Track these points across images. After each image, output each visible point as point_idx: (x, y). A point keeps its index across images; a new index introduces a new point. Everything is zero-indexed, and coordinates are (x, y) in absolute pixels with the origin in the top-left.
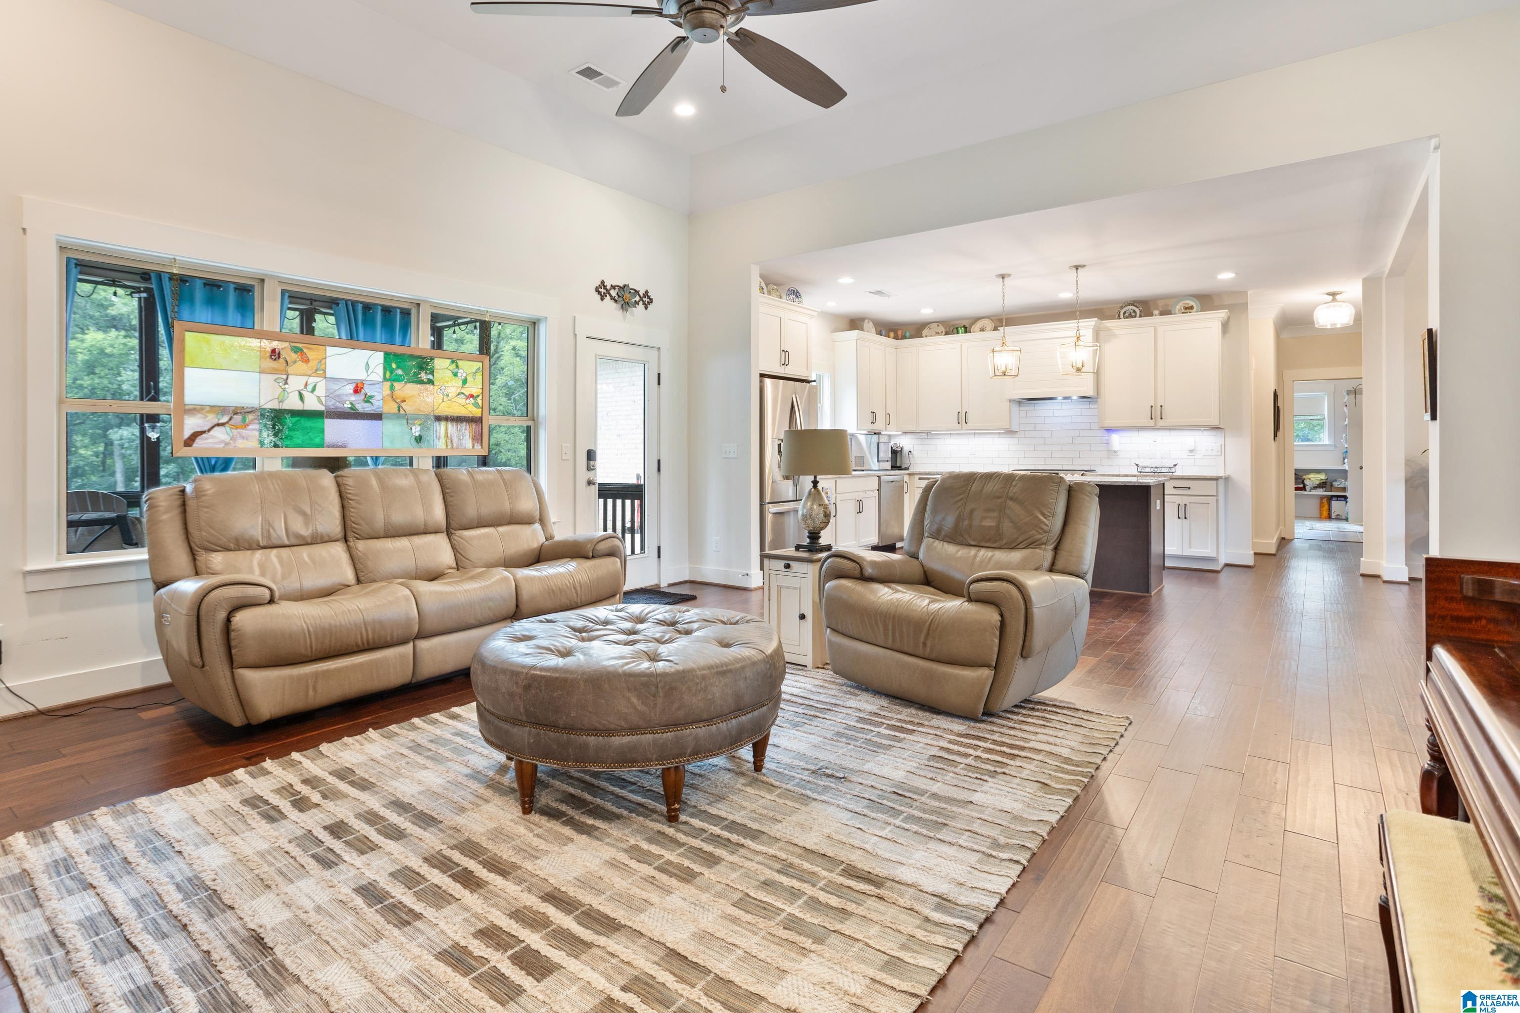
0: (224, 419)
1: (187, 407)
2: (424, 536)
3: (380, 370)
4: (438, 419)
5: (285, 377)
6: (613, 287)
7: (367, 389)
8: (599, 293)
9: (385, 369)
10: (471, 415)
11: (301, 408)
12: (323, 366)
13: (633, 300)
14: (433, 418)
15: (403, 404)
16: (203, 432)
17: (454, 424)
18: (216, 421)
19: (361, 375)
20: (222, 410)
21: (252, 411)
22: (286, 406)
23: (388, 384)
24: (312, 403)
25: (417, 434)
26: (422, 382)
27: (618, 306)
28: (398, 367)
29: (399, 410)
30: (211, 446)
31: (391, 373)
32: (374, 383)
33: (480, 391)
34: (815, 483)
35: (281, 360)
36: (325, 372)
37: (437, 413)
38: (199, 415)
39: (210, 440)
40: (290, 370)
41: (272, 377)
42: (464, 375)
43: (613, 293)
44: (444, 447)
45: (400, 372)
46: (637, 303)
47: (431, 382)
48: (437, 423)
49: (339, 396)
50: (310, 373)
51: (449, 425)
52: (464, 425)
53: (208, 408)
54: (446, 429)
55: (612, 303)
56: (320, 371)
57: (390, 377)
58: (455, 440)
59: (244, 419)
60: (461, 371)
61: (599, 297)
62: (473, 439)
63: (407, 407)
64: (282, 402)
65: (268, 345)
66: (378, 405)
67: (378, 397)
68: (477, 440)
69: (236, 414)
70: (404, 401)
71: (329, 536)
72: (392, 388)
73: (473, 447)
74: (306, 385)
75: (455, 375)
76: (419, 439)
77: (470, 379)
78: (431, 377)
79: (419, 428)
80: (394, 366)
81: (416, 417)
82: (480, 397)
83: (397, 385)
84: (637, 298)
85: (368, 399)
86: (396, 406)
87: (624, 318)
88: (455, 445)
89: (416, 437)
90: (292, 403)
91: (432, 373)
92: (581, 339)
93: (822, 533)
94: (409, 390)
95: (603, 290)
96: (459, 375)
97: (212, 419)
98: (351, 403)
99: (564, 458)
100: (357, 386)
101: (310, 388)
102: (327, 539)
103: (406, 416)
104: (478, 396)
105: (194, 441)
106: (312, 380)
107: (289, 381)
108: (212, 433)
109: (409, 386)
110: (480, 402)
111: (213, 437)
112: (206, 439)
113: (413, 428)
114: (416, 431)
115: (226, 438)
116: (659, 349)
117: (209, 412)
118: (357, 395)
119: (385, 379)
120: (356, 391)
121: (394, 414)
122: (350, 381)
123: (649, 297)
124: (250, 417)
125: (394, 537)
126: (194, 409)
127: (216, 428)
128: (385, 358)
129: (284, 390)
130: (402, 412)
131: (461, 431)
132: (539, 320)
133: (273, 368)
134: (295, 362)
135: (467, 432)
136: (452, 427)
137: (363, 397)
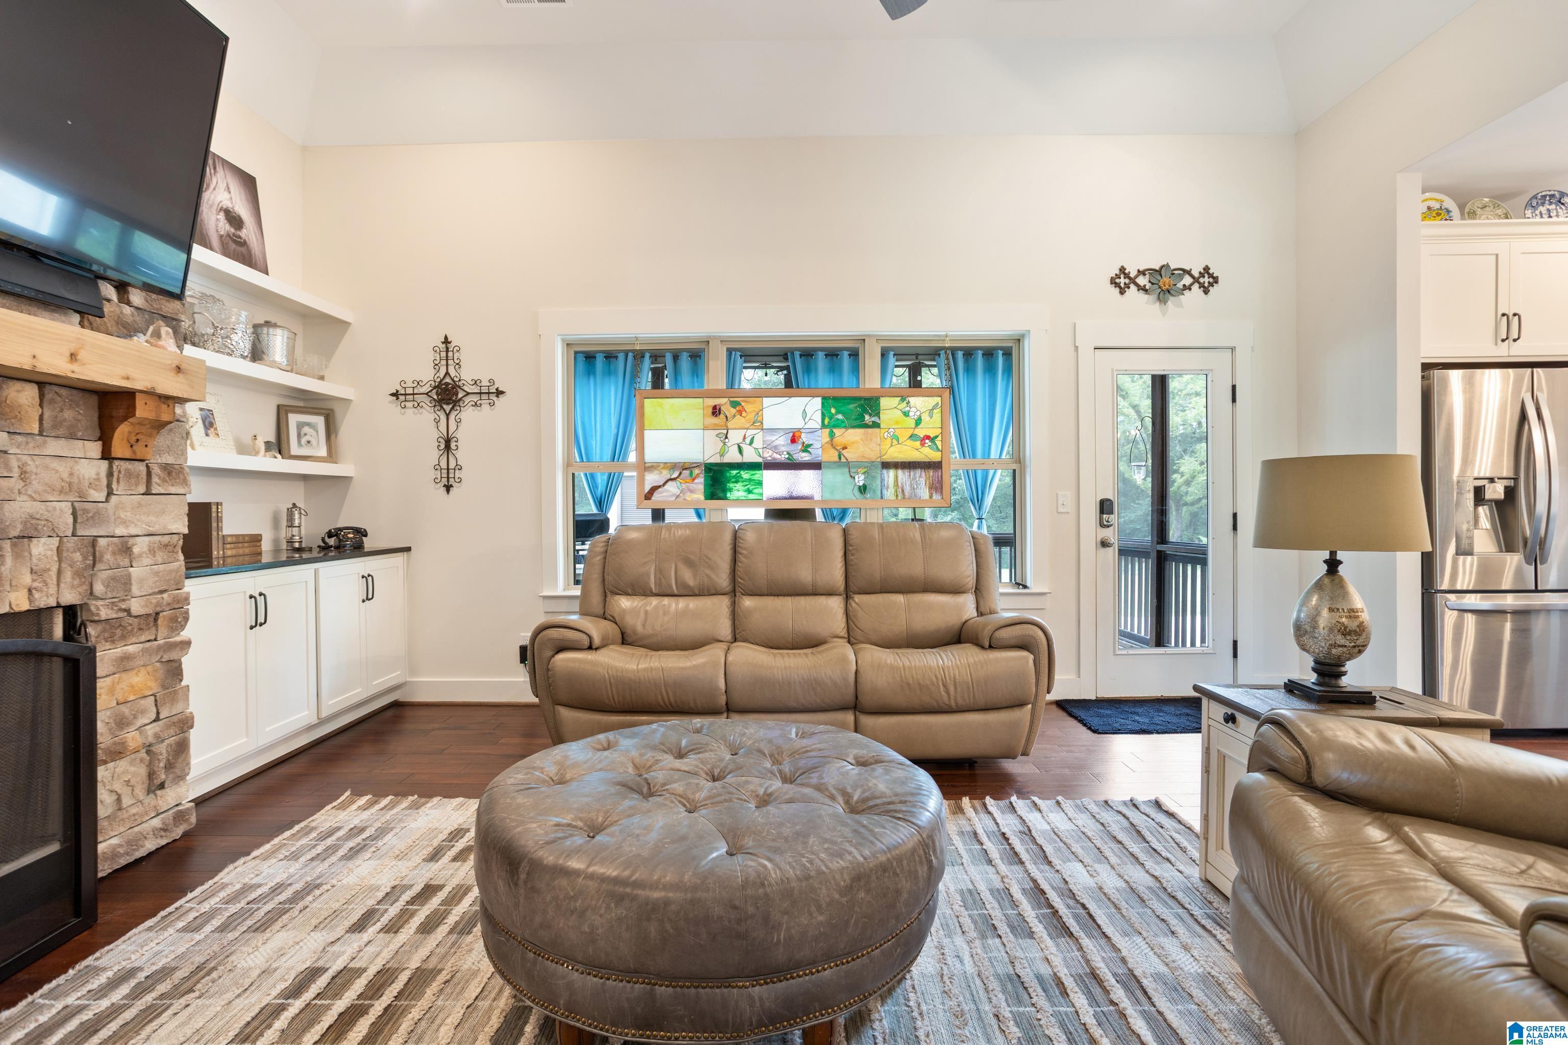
0: (675, 475)
1: (647, 465)
2: (811, 597)
3: (818, 417)
4: (886, 465)
5: (725, 432)
6: (1141, 273)
7: (804, 438)
8: (1117, 285)
9: (823, 415)
10: (927, 460)
11: (740, 461)
12: (760, 419)
13: (1180, 285)
14: (880, 466)
15: (844, 452)
16: (660, 487)
17: (907, 472)
18: (668, 477)
19: (798, 423)
20: (673, 466)
21: (698, 465)
22: (727, 459)
23: (827, 430)
24: (750, 456)
25: (861, 484)
26: (866, 426)
27: (1153, 297)
28: (838, 412)
29: (840, 458)
30: (665, 499)
31: (831, 418)
32: (813, 431)
33: (939, 431)
34: (1333, 565)
35: (722, 416)
36: (762, 423)
37: (887, 458)
38: (656, 472)
39: (664, 494)
40: (730, 425)
41: (714, 433)
42: (918, 413)
43: (1142, 281)
44: (893, 498)
45: (840, 417)
46: (1189, 288)
47: (876, 425)
48: (885, 471)
49: (776, 447)
50: (747, 425)
51: (900, 472)
52: (918, 472)
53: (662, 465)
54: (896, 477)
55: (1142, 295)
56: (757, 423)
57: (828, 424)
58: (907, 489)
59: (691, 473)
60: (913, 409)
61: (1118, 290)
62: (930, 488)
63: (849, 454)
64: (722, 455)
65: (712, 402)
66: (817, 453)
67: (817, 445)
68: (936, 489)
69: (686, 469)
70: (845, 448)
71: (715, 589)
72: (832, 435)
73: (931, 497)
74: (744, 438)
75: (906, 414)
76: (863, 489)
77: (925, 417)
78: (874, 419)
79: (862, 477)
80: (833, 411)
81: (859, 464)
82: (940, 438)
83: (837, 432)
84: (1187, 280)
85: (806, 448)
86: (837, 454)
87: (1164, 313)
88: (907, 494)
89: (860, 487)
90: (732, 456)
91: (878, 415)
92: (1086, 350)
93: (1349, 666)
94: (853, 435)
95: (1122, 281)
96: (911, 414)
97: (666, 474)
98: (788, 453)
99: (1061, 510)
100: (794, 436)
101: (748, 441)
102: (714, 592)
103: (848, 464)
104: (937, 437)
105: (652, 494)
106: (750, 433)
107: (729, 436)
108: (666, 487)
109: (851, 431)
110: (939, 443)
111: (667, 491)
112: (662, 493)
113: (856, 477)
114: (860, 480)
115: (677, 492)
116: (1233, 349)
117: (663, 468)
118: (794, 445)
119: (824, 426)
120: (793, 441)
121: (835, 462)
122: (786, 431)
123: (1211, 276)
124: (696, 471)
125: (778, 595)
126: (652, 466)
127: (670, 483)
128: (823, 403)
129: (725, 443)
130: (843, 460)
131: (914, 478)
132: (1023, 336)
133: (716, 425)
134: (734, 416)
135: (923, 480)
136: (903, 475)
137: (800, 447)
